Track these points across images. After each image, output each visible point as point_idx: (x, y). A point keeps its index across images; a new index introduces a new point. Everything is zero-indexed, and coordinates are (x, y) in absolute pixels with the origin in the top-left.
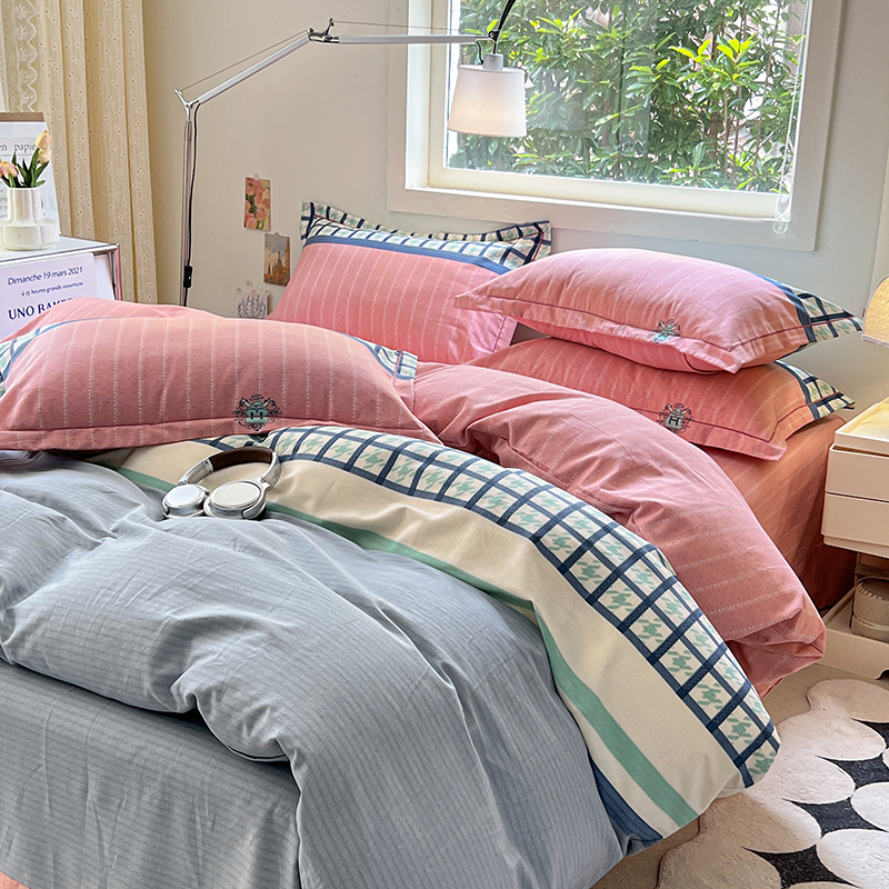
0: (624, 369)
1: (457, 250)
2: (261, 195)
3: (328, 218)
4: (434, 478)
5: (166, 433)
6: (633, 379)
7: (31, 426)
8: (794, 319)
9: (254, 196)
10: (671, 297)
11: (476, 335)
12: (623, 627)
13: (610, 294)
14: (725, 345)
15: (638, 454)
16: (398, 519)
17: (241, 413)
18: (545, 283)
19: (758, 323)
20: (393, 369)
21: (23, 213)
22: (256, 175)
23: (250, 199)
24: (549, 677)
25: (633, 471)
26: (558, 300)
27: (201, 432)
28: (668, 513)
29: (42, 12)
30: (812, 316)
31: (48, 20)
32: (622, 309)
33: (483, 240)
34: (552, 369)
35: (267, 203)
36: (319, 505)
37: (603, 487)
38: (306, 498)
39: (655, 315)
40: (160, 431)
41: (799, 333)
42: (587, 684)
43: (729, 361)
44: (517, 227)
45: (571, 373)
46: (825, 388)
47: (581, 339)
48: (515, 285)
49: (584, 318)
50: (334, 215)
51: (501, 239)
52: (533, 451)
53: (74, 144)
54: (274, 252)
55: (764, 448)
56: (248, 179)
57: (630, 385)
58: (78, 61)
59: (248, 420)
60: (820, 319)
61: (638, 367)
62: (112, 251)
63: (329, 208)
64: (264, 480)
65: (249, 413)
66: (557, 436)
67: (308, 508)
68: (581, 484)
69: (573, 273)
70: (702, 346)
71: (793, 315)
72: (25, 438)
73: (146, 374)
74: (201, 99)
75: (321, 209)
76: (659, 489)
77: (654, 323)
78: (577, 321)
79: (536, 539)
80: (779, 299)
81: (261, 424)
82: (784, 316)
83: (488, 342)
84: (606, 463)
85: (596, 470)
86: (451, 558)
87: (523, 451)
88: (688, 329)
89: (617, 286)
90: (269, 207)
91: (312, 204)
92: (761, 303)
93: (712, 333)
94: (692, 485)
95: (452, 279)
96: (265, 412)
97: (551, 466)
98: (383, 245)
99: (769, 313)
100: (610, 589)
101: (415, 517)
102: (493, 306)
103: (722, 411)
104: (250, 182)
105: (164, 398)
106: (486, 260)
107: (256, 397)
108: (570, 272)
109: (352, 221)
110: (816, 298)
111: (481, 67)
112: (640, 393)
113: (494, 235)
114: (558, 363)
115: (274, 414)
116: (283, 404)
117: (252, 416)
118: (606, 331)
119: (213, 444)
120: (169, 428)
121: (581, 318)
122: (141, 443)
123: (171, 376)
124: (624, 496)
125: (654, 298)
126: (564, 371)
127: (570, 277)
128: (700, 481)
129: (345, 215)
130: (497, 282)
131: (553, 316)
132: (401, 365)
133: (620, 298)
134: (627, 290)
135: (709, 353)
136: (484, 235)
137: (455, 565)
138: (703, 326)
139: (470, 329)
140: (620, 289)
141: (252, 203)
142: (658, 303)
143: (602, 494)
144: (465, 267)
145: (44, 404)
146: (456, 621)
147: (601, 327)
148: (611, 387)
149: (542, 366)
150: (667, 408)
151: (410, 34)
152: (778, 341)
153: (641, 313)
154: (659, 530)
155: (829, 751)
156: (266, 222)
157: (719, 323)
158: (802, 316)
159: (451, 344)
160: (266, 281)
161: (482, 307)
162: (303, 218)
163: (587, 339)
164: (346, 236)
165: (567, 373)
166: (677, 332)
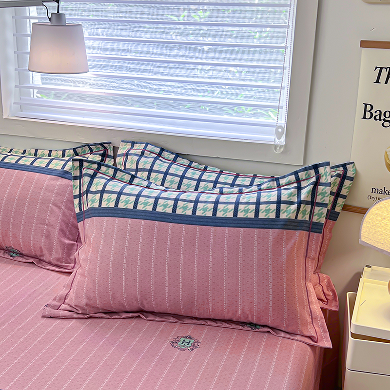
33: (63, 156)
44: (88, 145)
95: (41, 188)
113: (72, 151)
144: (51, 179)
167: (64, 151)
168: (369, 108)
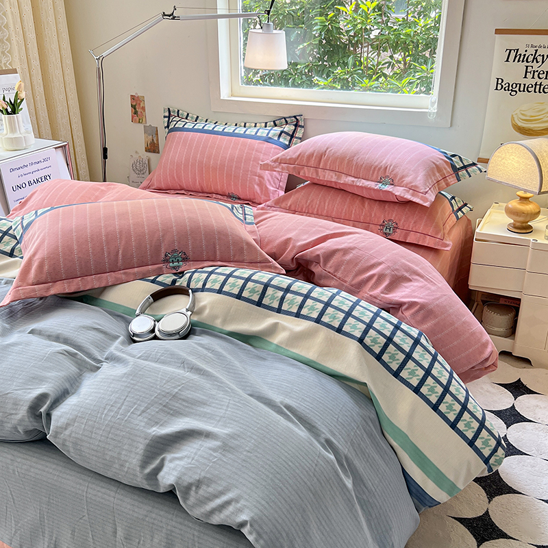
0: (358, 202)
1: (254, 134)
2: (140, 104)
3: (178, 116)
4: (292, 302)
5: (123, 276)
6: (364, 206)
7: (44, 281)
8: (450, 170)
9: (135, 105)
10: (386, 163)
11: (269, 180)
12: (416, 390)
13: (350, 161)
14: (421, 191)
15: (397, 270)
16: (273, 329)
17: (166, 261)
18: (311, 155)
19: (434, 175)
20: (242, 218)
21: (13, 129)
22: (136, 94)
23: (133, 107)
24: (379, 428)
25: (397, 281)
26: (320, 164)
27: (144, 274)
28: (423, 307)
29: (8, 9)
30: (458, 167)
31: (12, 13)
32: (358, 170)
33: (266, 127)
34: (318, 203)
35: (143, 108)
36: (225, 321)
37: (382, 293)
38: (216, 317)
39: (377, 173)
40: (120, 276)
41: (453, 177)
42: (400, 427)
43: (426, 200)
44: (285, 118)
45: (329, 204)
46: (459, 202)
47: (333, 185)
48: (294, 157)
49: (336, 175)
50: (182, 114)
51: (276, 126)
52: (336, 270)
53: (35, 83)
54: (149, 135)
55: (441, 243)
56: (132, 96)
57: (362, 210)
58: (32, 36)
59: (171, 264)
60: (462, 168)
61: (365, 199)
62: (65, 146)
63: (178, 111)
64: (187, 310)
65: (171, 260)
66: (349, 262)
67: (218, 323)
68: (367, 291)
69: (327, 149)
70: (408, 192)
71: (449, 168)
72: (41, 290)
73: (108, 243)
74: (104, 54)
75: (174, 112)
76: (414, 291)
77: (377, 177)
78: (332, 177)
79: (361, 341)
80: (442, 159)
81: (179, 267)
82: (445, 169)
83: (275, 184)
84: (381, 277)
85: (376, 282)
86: (311, 355)
87: (330, 270)
88: (398, 181)
89: (354, 157)
90: (145, 111)
91: (169, 109)
92: (434, 163)
93: (413, 184)
94: (429, 285)
95: (253, 150)
96: (180, 259)
97: (349, 279)
98: (212, 132)
99: (438, 168)
100: (406, 367)
101: (284, 329)
102: (283, 168)
103: (414, 223)
104: (133, 97)
105: (120, 256)
106: (270, 138)
107: (174, 251)
108: (325, 148)
109: (192, 118)
110: (460, 157)
111: (261, 31)
112: (368, 214)
113: (272, 123)
114: (321, 199)
115: (185, 259)
116: (190, 254)
117: (173, 262)
118: (350, 182)
119: (153, 281)
120: (125, 273)
121: (334, 176)
122: (110, 284)
123: (123, 242)
124: (397, 299)
125: (376, 164)
126: (325, 203)
127: (326, 151)
128: (432, 282)
129: (188, 114)
130: (283, 155)
131: (317, 174)
132: (245, 214)
133: (357, 163)
134: (360, 159)
135: (413, 195)
136: (266, 123)
137: (315, 360)
138: (407, 180)
139: (266, 178)
140: (355, 158)
141: (135, 109)
142: (379, 166)
143: (383, 297)
144: (259, 143)
145: (50, 266)
146: (327, 407)
147: (346, 180)
148: (352, 212)
149: (312, 201)
150: (383, 222)
151: (218, 13)
152: (444, 184)
153: (370, 172)
154: (419, 317)
155: (486, 405)
156: (144, 119)
157: (416, 178)
158: (453, 167)
159: (256, 186)
160: (146, 151)
161: (277, 169)
162: (165, 117)
163: (336, 185)
164: (191, 127)
165: (327, 204)
166: (392, 183)
168: (500, 81)
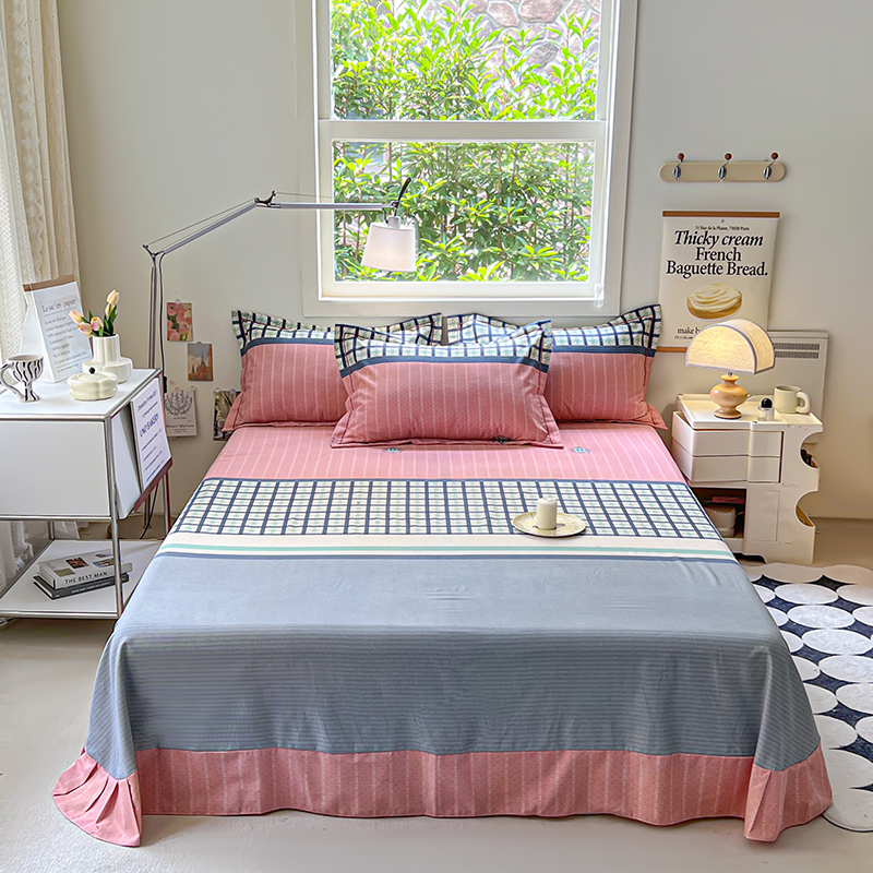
2: (183, 315)
3: (255, 321)
9: (175, 317)
22: (178, 300)
23: (172, 318)
35: (189, 320)
44: (415, 320)
50: (262, 319)
54: (197, 356)
56: (169, 304)
63: (254, 315)
74: (166, 250)
75: (247, 315)
90: (191, 323)
104: (171, 306)
109: (276, 323)
113: (399, 326)
129: (269, 318)
141: (174, 321)
156: (189, 335)
160: (190, 379)
167: (388, 327)
168: (672, 264)
